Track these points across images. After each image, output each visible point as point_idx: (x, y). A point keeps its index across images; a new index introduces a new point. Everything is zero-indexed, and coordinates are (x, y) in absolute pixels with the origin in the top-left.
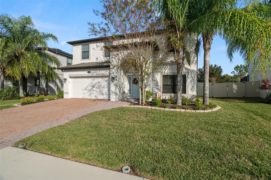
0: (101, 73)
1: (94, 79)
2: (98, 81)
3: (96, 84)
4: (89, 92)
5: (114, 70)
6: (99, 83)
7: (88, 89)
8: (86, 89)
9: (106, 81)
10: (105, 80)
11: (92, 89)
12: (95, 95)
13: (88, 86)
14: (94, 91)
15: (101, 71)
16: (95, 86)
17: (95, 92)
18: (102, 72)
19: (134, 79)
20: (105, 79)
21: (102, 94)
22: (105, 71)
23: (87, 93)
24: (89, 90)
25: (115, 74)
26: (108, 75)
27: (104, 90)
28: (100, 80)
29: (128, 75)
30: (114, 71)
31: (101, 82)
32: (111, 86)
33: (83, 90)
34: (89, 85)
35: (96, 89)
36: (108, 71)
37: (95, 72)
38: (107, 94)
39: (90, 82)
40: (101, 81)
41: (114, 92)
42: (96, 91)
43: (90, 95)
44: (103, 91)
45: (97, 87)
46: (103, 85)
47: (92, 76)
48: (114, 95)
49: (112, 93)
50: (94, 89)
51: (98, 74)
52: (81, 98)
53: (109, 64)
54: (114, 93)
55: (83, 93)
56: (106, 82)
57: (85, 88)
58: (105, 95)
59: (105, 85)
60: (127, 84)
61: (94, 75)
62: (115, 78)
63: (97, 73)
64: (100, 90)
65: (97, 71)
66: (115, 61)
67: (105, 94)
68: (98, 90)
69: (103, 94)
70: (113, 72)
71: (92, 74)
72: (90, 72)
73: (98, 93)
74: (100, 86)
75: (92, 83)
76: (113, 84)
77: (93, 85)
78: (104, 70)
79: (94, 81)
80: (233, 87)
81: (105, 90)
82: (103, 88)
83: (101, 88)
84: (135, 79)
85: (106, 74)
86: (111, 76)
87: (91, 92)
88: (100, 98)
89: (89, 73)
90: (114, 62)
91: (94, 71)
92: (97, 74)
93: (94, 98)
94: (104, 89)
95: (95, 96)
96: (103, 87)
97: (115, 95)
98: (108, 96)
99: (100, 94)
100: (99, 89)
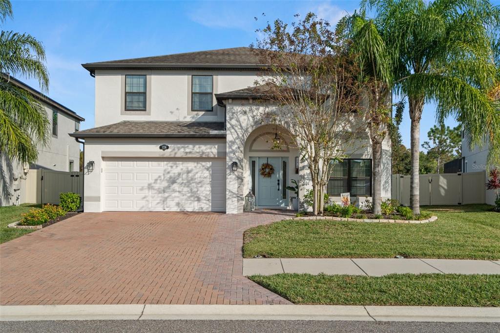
0: (198, 151)
1: (175, 164)
2: (188, 168)
3: (179, 174)
4: (160, 195)
5: (236, 146)
6: (188, 172)
7: (157, 186)
8: (150, 187)
9: (208, 169)
10: (203, 166)
11: (169, 187)
12: (177, 200)
13: (159, 181)
14: (174, 191)
15: (197, 146)
16: (178, 181)
17: (177, 194)
18: (199, 147)
19: (263, 165)
20: (204, 163)
21: (196, 199)
22: (208, 146)
23: (153, 197)
24: (159, 189)
25: (237, 154)
26: (216, 156)
27: (203, 189)
28: (191, 165)
29: (250, 157)
30: (236, 148)
31: (195, 171)
32: (228, 181)
33: (142, 189)
34: (160, 177)
35: (179, 187)
36: (215, 147)
37: (182, 147)
38: (208, 200)
39: (165, 170)
40: (194, 168)
41: (236, 194)
42: (179, 192)
43: (164, 201)
44: (198, 192)
45: (183, 183)
46: (200, 177)
47: (172, 156)
48: (236, 199)
49: (230, 196)
50: (176, 186)
51: (190, 153)
52: (136, 209)
53: (222, 132)
54: (235, 196)
55: (143, 196)
56: (208, 172)
57: (149, 185)
58: (205, 202)
59: (205, 178)
60: (249, 175)
61: (178, 155)
62: (239, 163)
63: (187, 150)
64: (191, 190)
65: (186, 146)
66: (239, 127)
67: (204, 198)
68: (186, 189)
69: (199, 200)
70: (233, 150)
71: (171, 152)
72: (168, 148)
73: (185, 197)
74: (192, 179)
75: (169, 173)
76: (234, 177)
77: (171, 177)
78: (205, 144)
79: (174, 167)
80: (440, 184)
81: (206, 190)
82: (200, 185)
83: (192, 184)
84: (267, 166)
85: (212, 152)
86: (227, 158)
87: (166, 195)
88: (190, 210)
89: (164, 150)
90: (236, 128)
91: (179, 146)
92: (187, 153)
93: (175, 209)
94: (201, 187)
95: (178, 204)
96: (200, 182)
97: (238, 201)
98: (210, 204)
99: (192, 199)
100: (188, 187)
